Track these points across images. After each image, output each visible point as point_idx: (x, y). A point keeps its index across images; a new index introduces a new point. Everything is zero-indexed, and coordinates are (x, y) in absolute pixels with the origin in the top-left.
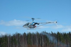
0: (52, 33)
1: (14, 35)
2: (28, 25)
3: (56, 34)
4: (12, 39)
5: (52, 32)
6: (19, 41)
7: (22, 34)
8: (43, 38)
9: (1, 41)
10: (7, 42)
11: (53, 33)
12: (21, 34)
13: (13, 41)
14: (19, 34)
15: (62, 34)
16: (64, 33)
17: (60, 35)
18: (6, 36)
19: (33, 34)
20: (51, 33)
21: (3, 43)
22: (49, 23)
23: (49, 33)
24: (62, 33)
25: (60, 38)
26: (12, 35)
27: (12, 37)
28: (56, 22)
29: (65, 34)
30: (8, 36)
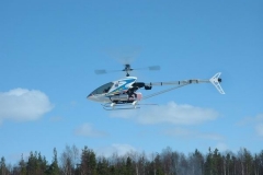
1: (157, 159)
2: (107, 91)
7: (187, 156)
12: (183, 157)
14: (175, 156)
18: (129, 160)
19: (228, 156)
22: (190, 81)
26: (150, 159)
27: (152, 164)
30: (137, 161)
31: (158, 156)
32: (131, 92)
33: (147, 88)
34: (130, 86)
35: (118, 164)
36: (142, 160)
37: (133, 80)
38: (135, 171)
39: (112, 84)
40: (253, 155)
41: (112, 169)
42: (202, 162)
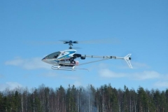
0: (127, 90)
1: (35, 92)
2: (56, 57)
3: (136, 92)
4: (32, 101)
5: (125, 87)
6: (48, 105)
7: (55, 90)
8: (104, 101)
9: (5, 104)
10: (20, 107)
11: (129, 89)
12: (52, 90)
13: (33, 106)
14: (47, 90)
15: (148, 92)
16: (155, 91)
17: (144, 95)
18: (17, 92)
19: (81, 89)
20: (123, 89)
21: (8, 108)
22: (111, 57)
23: (119, 90)
24: (150, 90)
25: (146, 103)
26: (31, 91)
27: (32, 95)
28: (130, 59)
29: (157, 92)
30: (22, 93)
31: (36, 90)
32: (72, 60)
33: (83, 58)
34: (72, 55)
35: (9, 96)
36: (25, 93)
37: (74, 52)
38: (20, 99)
39: (60, 53)
40: (96, 89)
41: (5, 99)
42: (64, 93)
